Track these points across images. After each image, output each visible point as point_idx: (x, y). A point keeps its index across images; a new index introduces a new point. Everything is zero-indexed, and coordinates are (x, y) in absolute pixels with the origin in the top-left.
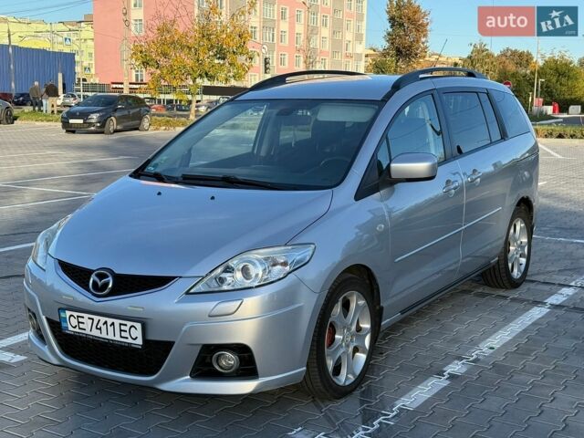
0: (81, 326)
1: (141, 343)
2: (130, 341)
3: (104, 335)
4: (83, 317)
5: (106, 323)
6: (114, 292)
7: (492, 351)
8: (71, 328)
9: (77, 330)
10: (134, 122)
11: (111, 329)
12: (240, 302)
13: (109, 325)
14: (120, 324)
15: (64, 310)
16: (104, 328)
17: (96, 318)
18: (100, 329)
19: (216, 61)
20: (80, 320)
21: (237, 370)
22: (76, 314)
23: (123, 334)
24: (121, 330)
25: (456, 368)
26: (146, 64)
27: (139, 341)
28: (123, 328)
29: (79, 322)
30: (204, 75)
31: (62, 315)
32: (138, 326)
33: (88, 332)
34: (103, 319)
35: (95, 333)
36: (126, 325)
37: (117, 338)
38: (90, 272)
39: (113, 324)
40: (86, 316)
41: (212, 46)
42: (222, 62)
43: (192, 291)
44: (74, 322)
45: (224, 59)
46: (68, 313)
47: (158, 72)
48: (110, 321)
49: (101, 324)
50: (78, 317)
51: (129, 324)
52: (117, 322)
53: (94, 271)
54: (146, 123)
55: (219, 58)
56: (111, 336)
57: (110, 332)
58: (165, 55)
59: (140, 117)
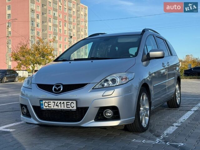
0: (49, 106)
1: (76, 109)
2: (71, 108)
3: (59, 108)
4: (50, 102)
5: (60, 103)
6: (63, 91)
7: (184, 121)
8: (44, 107)
9: (47, 108)
10: (13, 79)
11: (62, 105)
12: (113, 91)
13: (62, 103)
14: (67, 102)
15: (42, 100)
16: (59, 105)
17: (56, 102)
18: (58, 106)
19: (42, 58)
20: (49, 103)
21: (112, 117)
22: (47, 101)
23: (68, 106)
24: (67, 105)
25: (177, 124)
26: (16, 59)
27: (75, 108)
28: (68, 104)
29: (48, 104)
30: (37, 63)
31: (41, 103)
32: (75, 102)
33: (52, 108)
34: (59, 102)
35: (56, 107)
36: (69, 102)
37: (66, 108)
38: (52, 86)
39: (64, 103)
40: (52, 101)
41: (40, 53)
42: (43, 58)
43: (94, 88)
44: (46, 104)
45: (44, 57)
46: (44, 101)
47: (21, 62)
48: (62, 102)
49: (58, 104)
50: (48, 102)
51: (71, 102)
52: (65, 102)
53: (54, 85)
54: (17, 79)
55: (42, 57)
56: (63, 108)
57: (62, 106)
58: (24, 56)
59: (15, 77)
